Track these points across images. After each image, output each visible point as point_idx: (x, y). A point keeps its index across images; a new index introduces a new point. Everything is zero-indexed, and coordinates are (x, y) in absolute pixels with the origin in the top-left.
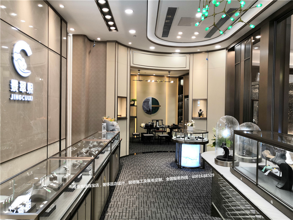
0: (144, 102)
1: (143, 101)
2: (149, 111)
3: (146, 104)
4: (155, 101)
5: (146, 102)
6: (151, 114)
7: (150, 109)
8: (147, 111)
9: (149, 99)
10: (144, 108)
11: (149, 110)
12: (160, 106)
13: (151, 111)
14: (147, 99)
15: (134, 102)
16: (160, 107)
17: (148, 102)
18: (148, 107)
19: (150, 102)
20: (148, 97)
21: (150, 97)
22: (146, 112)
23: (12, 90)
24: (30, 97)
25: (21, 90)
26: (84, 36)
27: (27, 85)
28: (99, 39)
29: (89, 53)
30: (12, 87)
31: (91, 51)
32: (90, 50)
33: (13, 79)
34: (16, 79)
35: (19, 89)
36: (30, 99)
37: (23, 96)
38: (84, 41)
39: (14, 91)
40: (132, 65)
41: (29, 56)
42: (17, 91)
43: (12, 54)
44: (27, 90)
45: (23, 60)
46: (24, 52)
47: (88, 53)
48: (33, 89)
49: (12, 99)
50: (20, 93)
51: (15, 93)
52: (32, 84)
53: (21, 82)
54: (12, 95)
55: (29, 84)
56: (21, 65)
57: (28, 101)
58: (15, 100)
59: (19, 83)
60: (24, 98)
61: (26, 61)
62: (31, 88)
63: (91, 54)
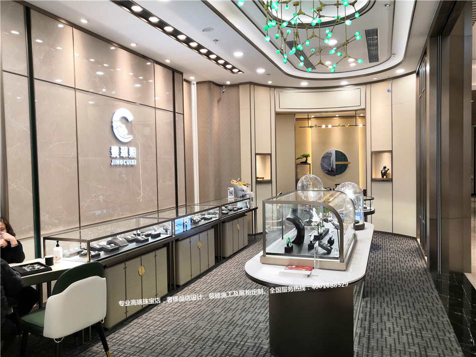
0: (324, 158)
1: (322, 156)
2: (332, 171)
3: (326, 160)
4: (340, 156)
5: (327, 157)
6: (335, 175)
7: (333, 168)
8: (329, 171)
9: (331, 153)
10: (323, 167)
11: (331, 169)
12: (350, 163)
13: (335, 170)
14: (328, 153)
15: (307, 159)
16: (349, 165)
17: (330, 157)
18: (330, 164)
19: (333, 158)
20: (328, 150)
21: (333, 150)
22: (326, 173)
23: (112, 156)
24: (133, 161)
25: (121, 155)
26: (210, 83)
27: (129, 149)
28: (228, 83)
29: (218, 102)
30: (112, 153)
31: (222, 99)
32: (219, 97)
33: (114, 145)
34: (117, 145)
35: (120, 155)
36: (133, 163)
37: (125, 161)
38: (210, 88)
39: (115, 156)
40: (278, 110)
41: (131, 122)
42: (118, 156)
43: (112, 123)
44: (129, 155)
45: (124, 126)
46: (125, 119)
47: (216, 102)
48: (135, 153)
49: (112, 164)
50: (122, 158)
51: (116, 158)
52: (135, 148)
53: (121, 148)
54: (113, 160)
55: (130, 148)
56: (121, 132)
57: (132, 166)
58: (116, 165)
59: (120, 149)
60: (126, 162)
61: (127, 127)
62: (133, 152)
63: (220, 102)
